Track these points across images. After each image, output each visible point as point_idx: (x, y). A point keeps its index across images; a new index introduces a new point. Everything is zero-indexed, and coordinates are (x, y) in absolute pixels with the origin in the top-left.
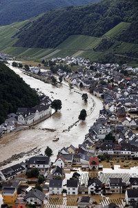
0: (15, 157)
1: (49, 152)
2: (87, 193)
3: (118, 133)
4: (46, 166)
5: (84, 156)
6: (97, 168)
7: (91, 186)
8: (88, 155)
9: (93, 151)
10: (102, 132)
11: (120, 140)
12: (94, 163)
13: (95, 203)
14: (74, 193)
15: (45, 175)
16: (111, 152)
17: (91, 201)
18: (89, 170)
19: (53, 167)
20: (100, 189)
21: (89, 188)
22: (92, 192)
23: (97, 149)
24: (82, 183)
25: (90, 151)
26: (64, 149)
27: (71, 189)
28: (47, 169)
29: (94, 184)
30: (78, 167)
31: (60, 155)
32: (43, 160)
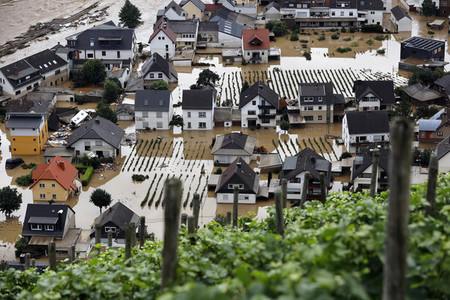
0: (39, 32)
1: (131, 15)
2: (237, 124)
4: (126, 55)
5: (228, 27)
6: (265, 58)
7: (250, 107)
8: (240, 21)
12: (256, 43)
13: (261, 151)
14: (202, 125)
15: (122, 80)
16: (302, 13)
17: (249, 145)
18: (244, 63)
19: (144, 57)
20: (273, 112)
21: (245, 111)
22: (252, 123)
23: (264, 3)
24: (223, 99)
25: (244, 11)
26: (173, 6)
27: (195, 114)
28: (126, 62)
29: (258, 100)
30: (212, 55)
31: (161, 23)
32: (117, 39)
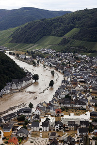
0: (11, 109)
1: (31, 106)
2: (54, 130)
3: (73, 94)
4: (30, 114)
5: (52, 108)
6: (60, 115)
7: (57, 126)
8: (55, 107)
9: (58, 105)
10: (63, 93)
11: (74, 98)
12: (58, 112)
13: (59, 136)
14: (46, 130)
15: (29, 120)
16: (68, 106)
17: (57, 135)
18: (56, 117)
19: (34, 115)
20: (62, 127)
22: (57, 130)
23: (60, 103)
24: (51, 124)
25: (56, 105)
26: (40, 104)
27: (45, 128)
28: (30, 116)
29: (59, 125)
30: (49, 115)
31: (38, 107)
32: (28, 111)
